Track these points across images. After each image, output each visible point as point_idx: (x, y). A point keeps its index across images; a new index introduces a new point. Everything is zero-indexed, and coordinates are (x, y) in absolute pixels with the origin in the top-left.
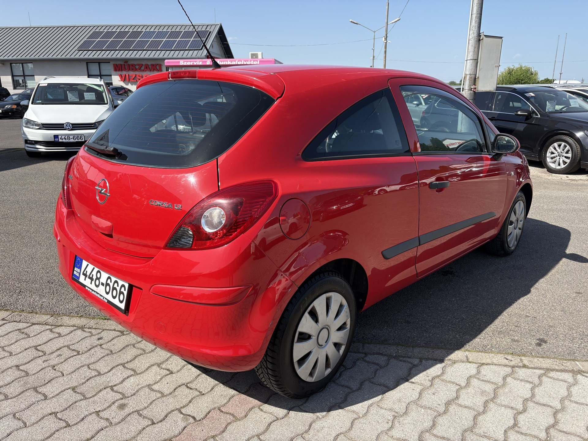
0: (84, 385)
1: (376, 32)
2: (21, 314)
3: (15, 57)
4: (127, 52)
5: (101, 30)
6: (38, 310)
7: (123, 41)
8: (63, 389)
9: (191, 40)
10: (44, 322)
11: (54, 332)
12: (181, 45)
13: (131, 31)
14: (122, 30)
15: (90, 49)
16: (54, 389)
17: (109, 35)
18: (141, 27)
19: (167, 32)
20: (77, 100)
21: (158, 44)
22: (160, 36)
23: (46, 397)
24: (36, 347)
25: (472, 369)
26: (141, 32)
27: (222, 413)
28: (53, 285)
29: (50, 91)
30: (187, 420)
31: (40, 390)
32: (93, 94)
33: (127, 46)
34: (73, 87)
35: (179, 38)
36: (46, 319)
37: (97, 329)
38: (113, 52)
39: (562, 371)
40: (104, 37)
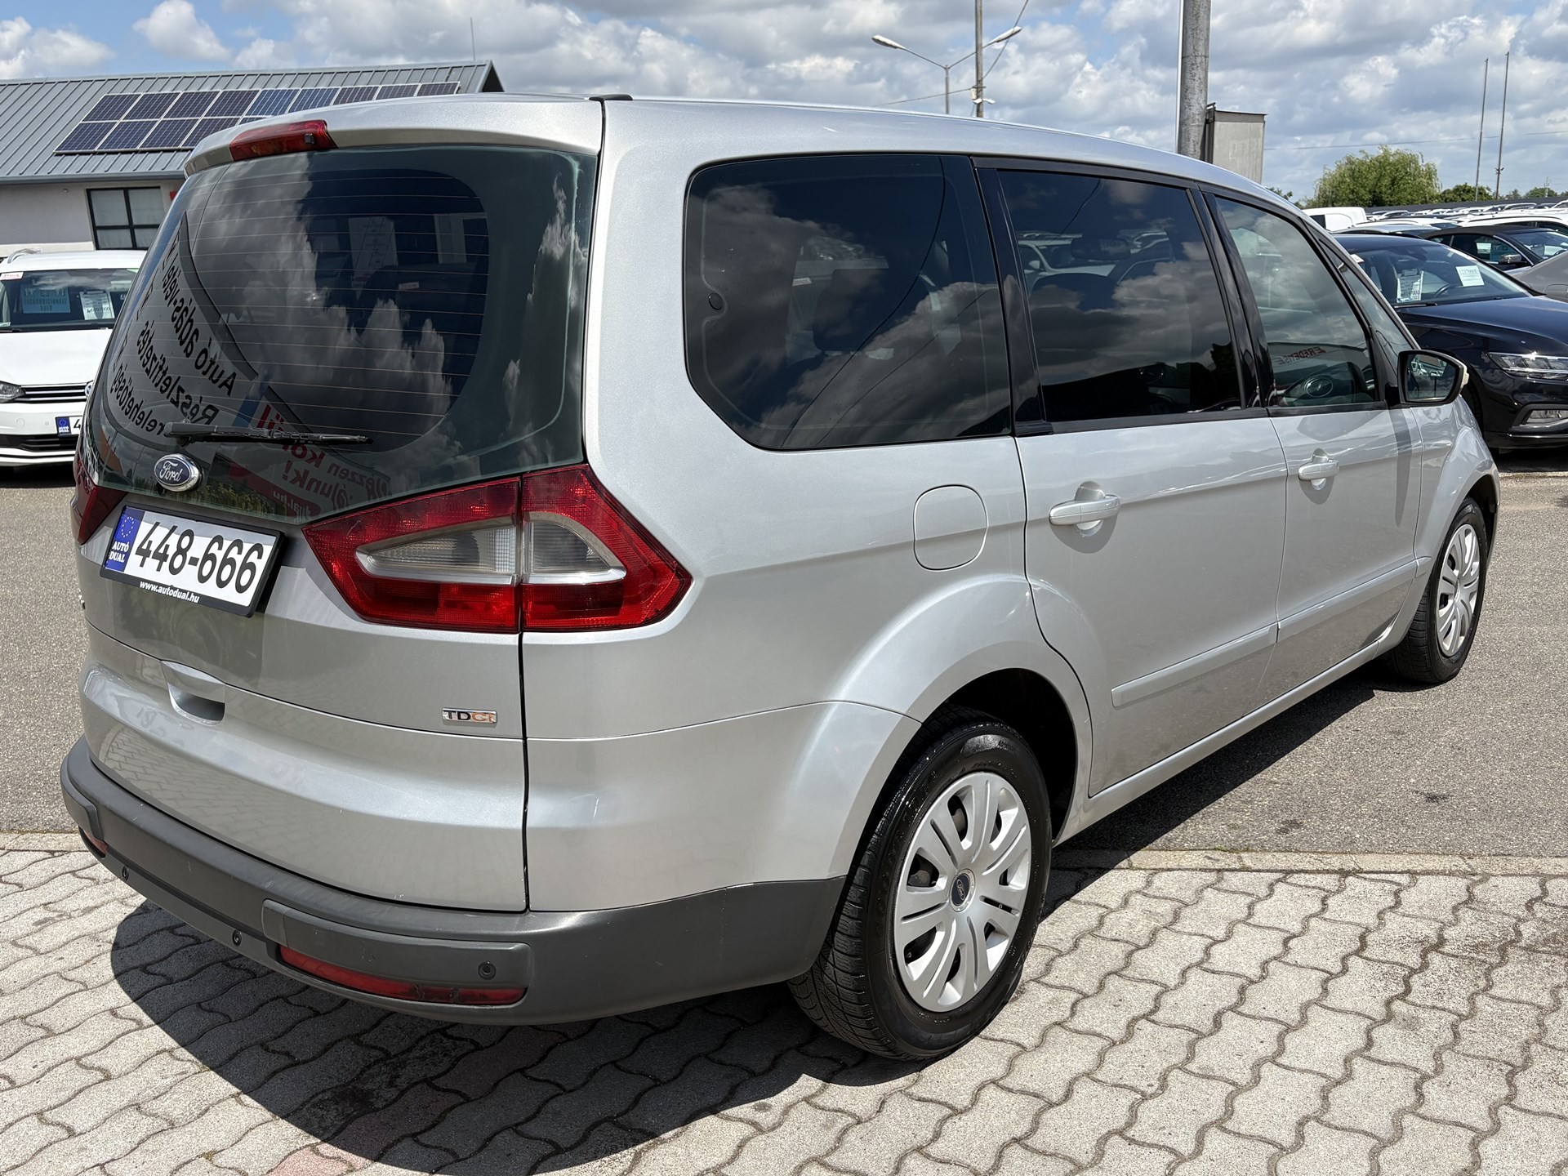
1: (950, 71)
5: (128, 93)
7: (198, 123)
13: (221, 92)
14: (194, 90)
15: (96, 149)
17: (154, 107)
18: (250, 80)
19: (330, 92)
26: (250, 95)
29: (29, 293)
39: (1318, 872)
40: (139, 111)
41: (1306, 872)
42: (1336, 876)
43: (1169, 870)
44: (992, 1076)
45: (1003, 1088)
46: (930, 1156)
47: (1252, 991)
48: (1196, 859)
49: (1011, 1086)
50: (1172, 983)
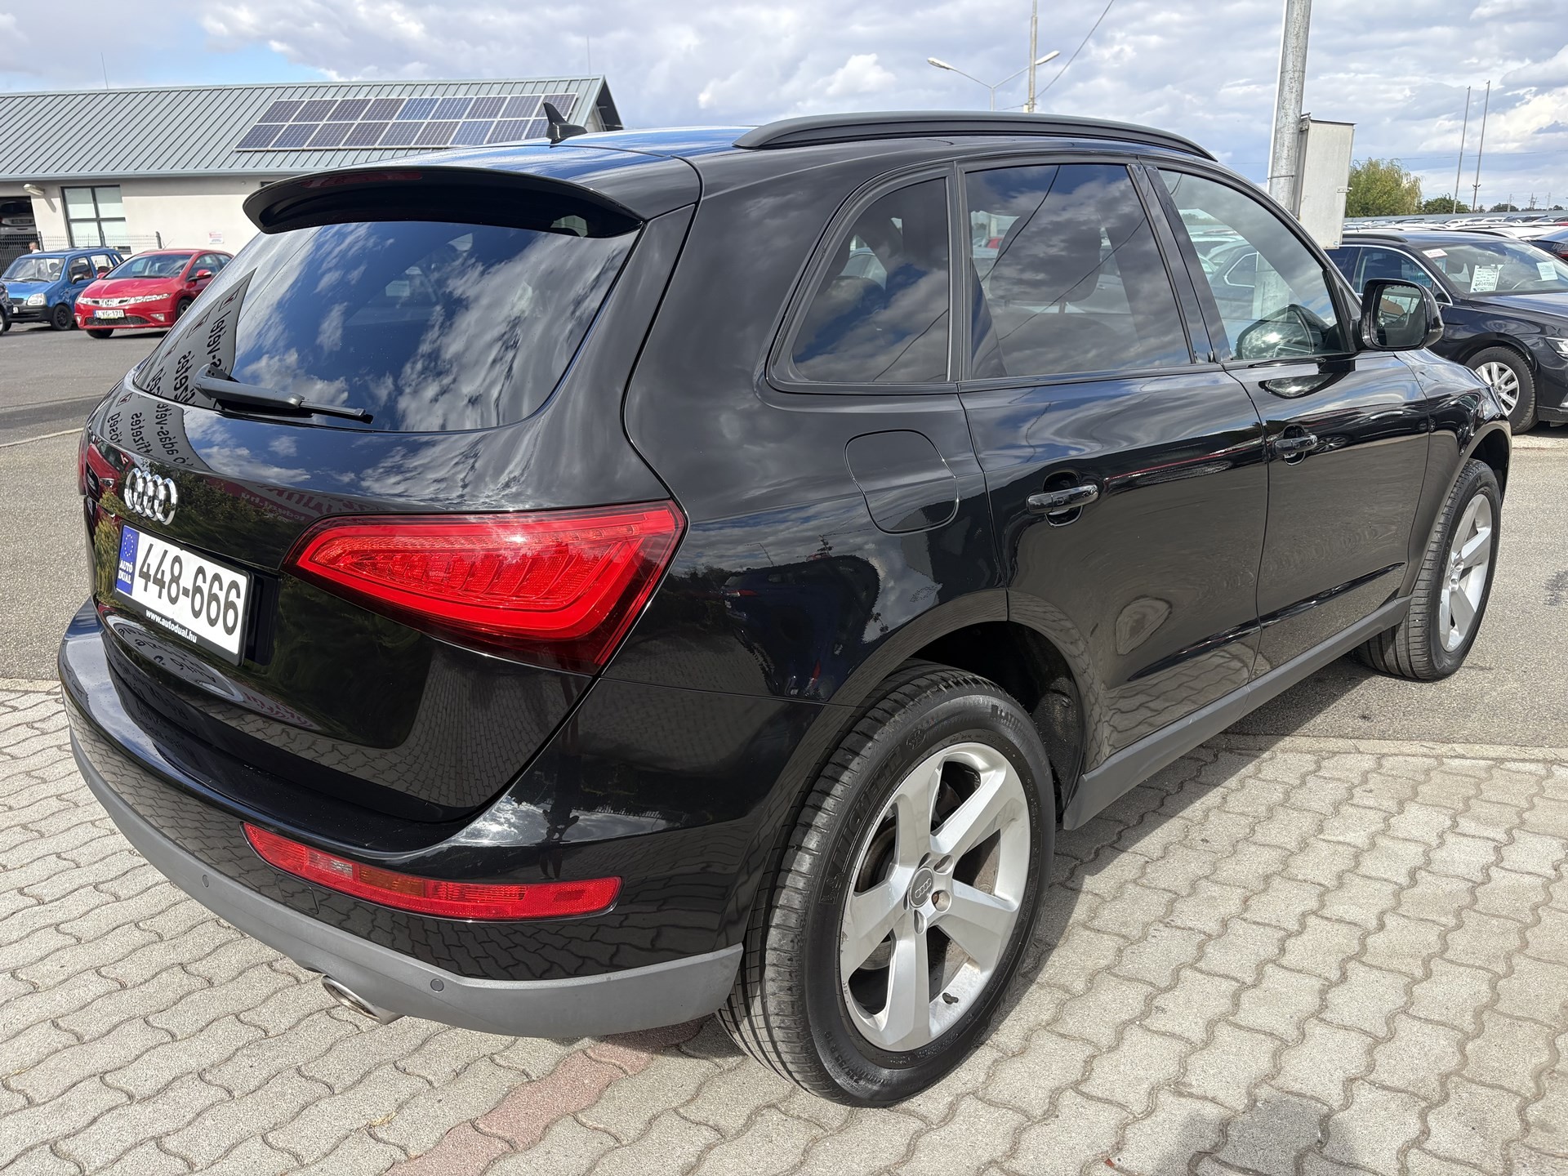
3: (74, 173)
5: (295, 99)
7: (354, 126)
9: (528, 120)
12: (505, 133)
13: (374, 99)
14: (350, 97)
15: (268, 148)
17: (318, 111)
18: (398, 89)
19: (466, 101)
21: (444, 135)
22: (448, 111)
26: (399, 102)
35: (500, 115)
38: (329, 155)
39: (1524, 760)
40: (304, 115)
41: (1515, 760)
42: (1541, 766)
43: (1396, 755)
44: (1308, 908)
45: (1322, 917)
46: (1283, 967)
47: (1505, 851)
48: (1415, 747)
49: (1329, 916)
50: (1434, 844)
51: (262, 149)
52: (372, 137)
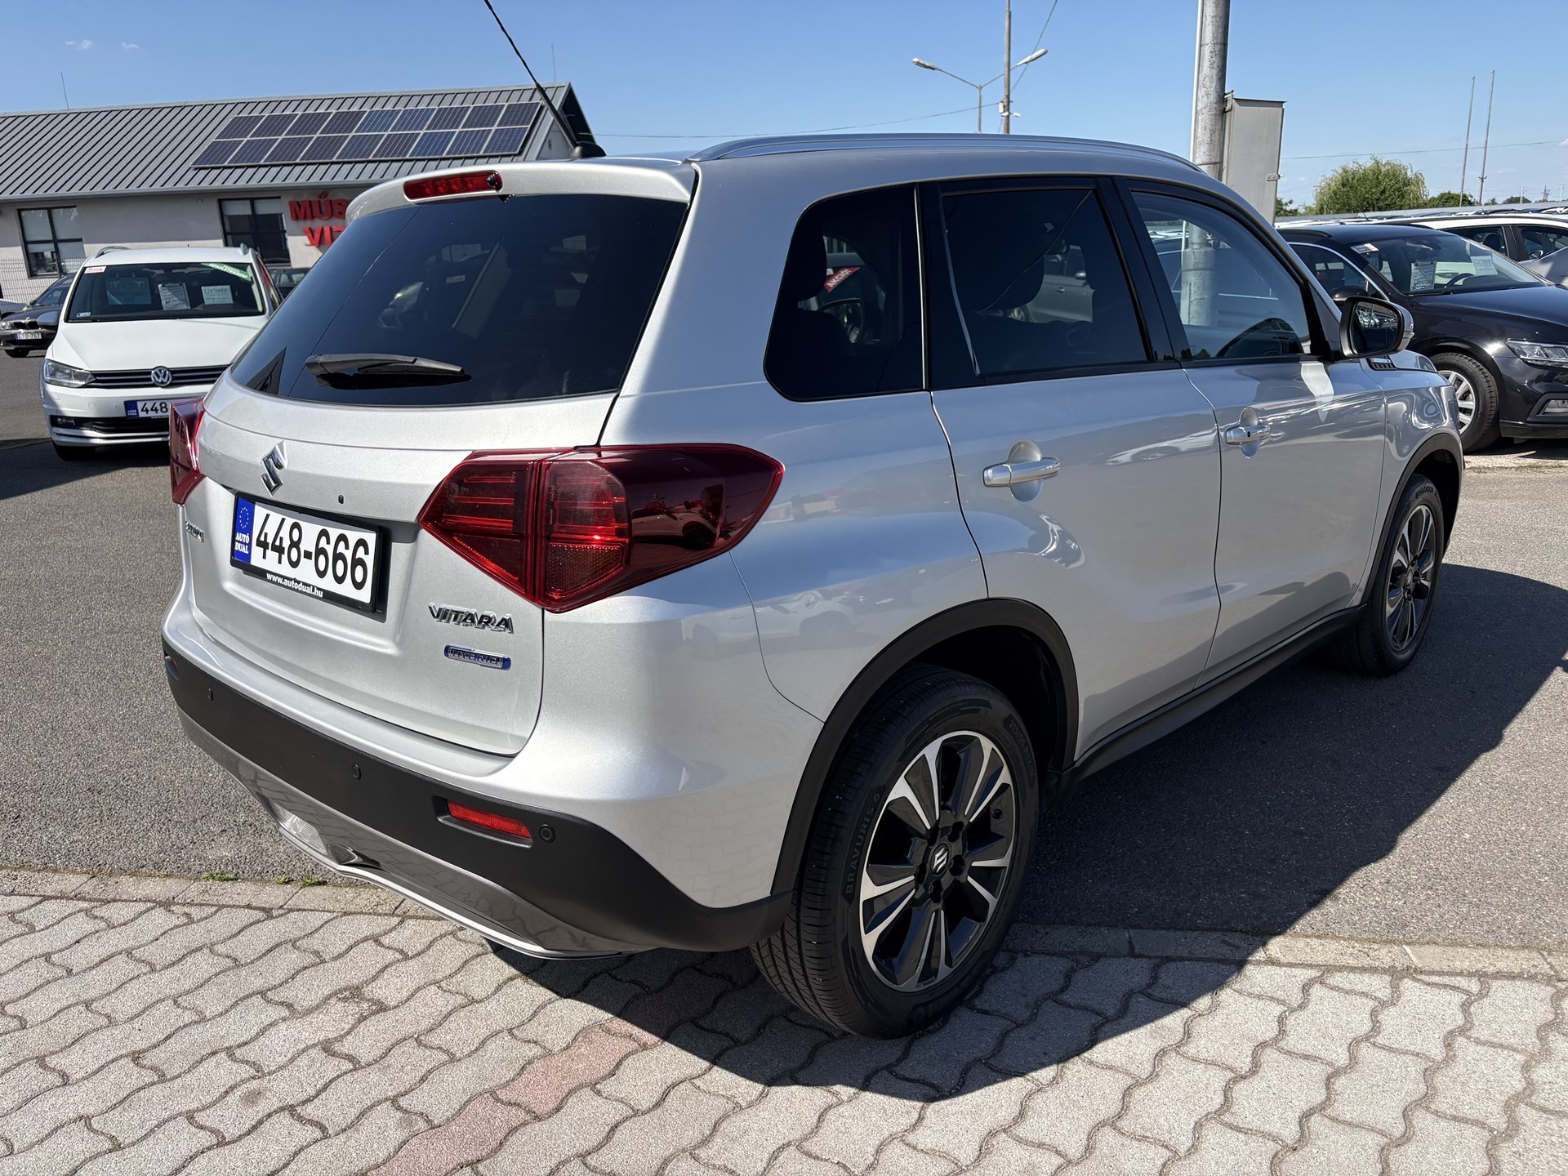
0: (162, 1047)
1: (983, 89)
2: (15, 873)
3: (29, 194)
4: (323, 168)
5: (254, 114)
6: (58, 862)
7: (314, 139)
8: (111, 1058)
9: (491, 130)
10: (73, 893)
11: (96, 917)
12: (466, 143)
13: (334, 112)
14: (310, 111)
15: (226, 164)
16: (88, 1057)
17: (277, 126)
18: (360, 102)
19: (428, 112)
20: (185, 307)
21: (404, 147)
22: (409, 122)
23: (66, 1080)
24: (47, 957)
25: (1137, 973)
26: (359, 114)
27: (499, 1104)
28: (100, 799)
29: (113, 285)
30: (411, 1124)
31: (52, 1061)
32: (226, 290)
33: (325, 152)
34: (174, 271)
35: (461, 126)
36: (78, 885)
37: (203, 905)
38: (287, 170)
40: (263, 130)
51: (219, 165)
52: (332, 149)
